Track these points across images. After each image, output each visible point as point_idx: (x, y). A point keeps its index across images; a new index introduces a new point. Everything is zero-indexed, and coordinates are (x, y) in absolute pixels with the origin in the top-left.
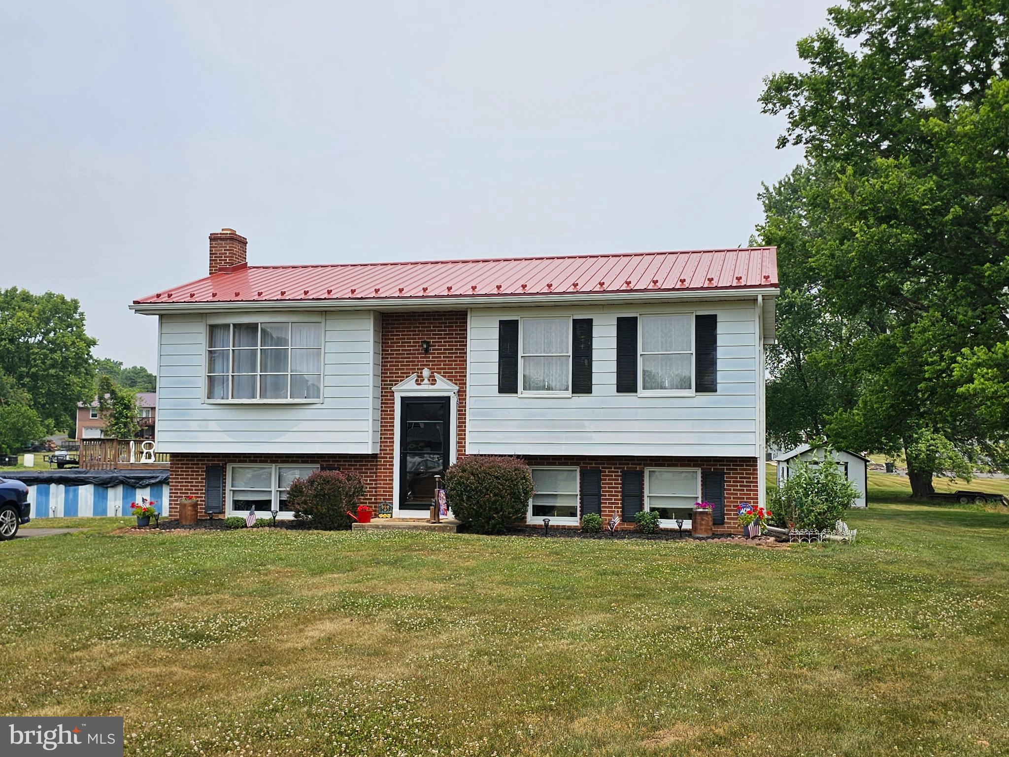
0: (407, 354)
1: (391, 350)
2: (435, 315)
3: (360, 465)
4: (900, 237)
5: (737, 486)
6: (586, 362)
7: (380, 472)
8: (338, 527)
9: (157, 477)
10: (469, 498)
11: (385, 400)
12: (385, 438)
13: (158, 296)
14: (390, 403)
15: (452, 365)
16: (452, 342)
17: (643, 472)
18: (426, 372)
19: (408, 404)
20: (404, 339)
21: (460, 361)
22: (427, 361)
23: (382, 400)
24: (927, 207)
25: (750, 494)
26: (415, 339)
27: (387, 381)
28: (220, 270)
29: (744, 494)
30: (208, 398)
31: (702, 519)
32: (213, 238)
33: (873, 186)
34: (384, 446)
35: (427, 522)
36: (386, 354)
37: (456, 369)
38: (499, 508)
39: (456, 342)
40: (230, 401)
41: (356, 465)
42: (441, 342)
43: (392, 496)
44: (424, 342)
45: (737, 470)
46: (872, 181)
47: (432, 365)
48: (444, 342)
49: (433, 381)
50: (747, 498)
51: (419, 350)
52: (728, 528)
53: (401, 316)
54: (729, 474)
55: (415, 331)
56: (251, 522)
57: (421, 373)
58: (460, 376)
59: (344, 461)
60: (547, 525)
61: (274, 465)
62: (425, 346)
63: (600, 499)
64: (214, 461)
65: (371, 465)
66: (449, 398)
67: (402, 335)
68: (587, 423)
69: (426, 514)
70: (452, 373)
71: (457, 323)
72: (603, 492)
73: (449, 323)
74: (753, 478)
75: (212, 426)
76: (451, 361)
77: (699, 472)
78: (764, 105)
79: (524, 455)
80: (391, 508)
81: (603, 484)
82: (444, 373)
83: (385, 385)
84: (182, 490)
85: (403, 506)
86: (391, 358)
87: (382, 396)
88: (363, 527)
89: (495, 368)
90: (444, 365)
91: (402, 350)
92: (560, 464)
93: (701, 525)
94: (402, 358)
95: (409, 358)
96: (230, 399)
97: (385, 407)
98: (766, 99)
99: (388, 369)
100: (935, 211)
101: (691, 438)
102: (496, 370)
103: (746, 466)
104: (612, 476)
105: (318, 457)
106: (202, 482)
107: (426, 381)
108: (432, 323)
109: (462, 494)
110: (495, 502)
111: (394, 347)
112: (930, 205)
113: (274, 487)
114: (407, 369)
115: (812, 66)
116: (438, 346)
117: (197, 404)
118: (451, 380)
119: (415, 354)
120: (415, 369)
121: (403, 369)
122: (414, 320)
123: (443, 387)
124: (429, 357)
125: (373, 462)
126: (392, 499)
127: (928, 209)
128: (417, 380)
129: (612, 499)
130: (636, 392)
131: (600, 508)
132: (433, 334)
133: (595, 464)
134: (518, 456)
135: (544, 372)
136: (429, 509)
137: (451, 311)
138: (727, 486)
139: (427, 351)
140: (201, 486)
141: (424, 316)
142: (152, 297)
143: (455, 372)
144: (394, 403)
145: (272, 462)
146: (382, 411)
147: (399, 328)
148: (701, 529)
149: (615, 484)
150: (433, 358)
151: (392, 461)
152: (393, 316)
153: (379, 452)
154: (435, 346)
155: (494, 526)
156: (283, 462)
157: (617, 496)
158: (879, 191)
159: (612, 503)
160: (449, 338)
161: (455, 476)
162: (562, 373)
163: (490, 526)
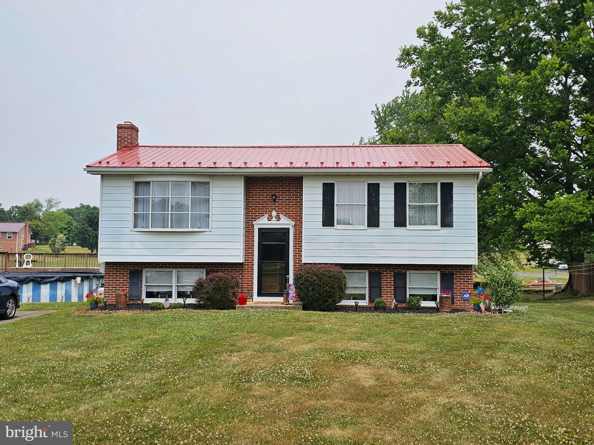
0: (262, 202)
1: (252, 200)
2: (279, 179)
3: (231, 269)
4: (483, 141)
5: (461, 281)
6: (376, 208)
7: (245, 274)
8: (227, 307)
9: (54, 277)
10: (313, 289)
11: (248, 230)
12: (248, 253)
13: (100, 163)
14: (251, 232)
15: (290, 209)
16: (290, 195)
17: (406, 274)
18: (274, 213)
19: (263, 232)
20: (260, 193)
21: (295, 207)
22: (274, 207)
23: (246, 230)
24: (496, 125)
25: (469, 286)
26: (267, 193)
27: (249, 218)
28: (124, 147)
29: (465, 286)
30: (134, 228)
31: (447, 301)
32: (119, 127)
33: (466, 112)
34: (248, 258)
35: (281, 304)
36: (248, 202)
37: (293, 211)
38: (332, 295)
39: (292, 195)
40: (150, 229)
41: (229, 269)
42: (283, 195)
43: (253, 288)
44: (274, 195)
45: (461, 272)
46: (466, 109)
47: (278, 209)
48: (285, 195)
49: (278, 219)
50: (467, 289)
51: (269, 200)
52: (456, 305)
53: (258, 179)
54: (457, 274)
55: (267, 188)
56: (167, 305)
57: (271, 214)
58: (295, 216)
59: (221, 267)
60: (356, 305)
61: (174, 269)
62: (274, 198)
63: (381, 289)
64: (135, 267)
65: (238, 269)
66: (289, 229)
67: (259, 190)
68: (376, 245)
69: (281, 299)
70: (290, 214)
71: (293, 184)
72: (383, 285)
73: (288, 184)
74: (470, 277)
75: (137, 245)
76: (290, 207)
77: (439, 273)
78: (399, 63)
79: (340, 264)
80: (252, 296)
81: (383, 280)
82: (285, 214)
83: (248, 220)
84: (113, 285)
85: (260, 294)
86: (251, 204)
87: (246, 227)
88: (243, 307)
89: (320, 211)
90: (285, 209)
91: (259, 200)
92: (356, 269)
93: (446, 304)
94: (258, 204)
95: (263, 204)
96: (150, 228)
97: (248, 234)
98: (400, 60)
99: (250, 211)
100: (500, 128)
101: (438, 254)
102: (321, 212)
103: (466, 270)
104: (388, 276)
105: (204, 265)
106: (127, 281)
107: (274, 219)
108: (277, 184)
109: (308, 287)
110: (330, 292)
111: (253, 197)
112: (497, 124)
113: (174, 283)
114: (262, 211)
115: (425, 42)
116: (282, 197)
117: (127, 231)
118: (290, 218)
119: (267, 202)
120: (267, 211)
121: (260, 211)
122: (266, 181)
123: (285, 222)
124: (276, 204)
125: (240, 267)
126: (253, 290)
127: (496, 126)
128: (268, 218)
129: (388, 290)
130: (406, 226)
131: (381, 294)
132: (278, 190)
133: (378, 269)
134: (336, 264)
135: (349, 214)
136: (283, 296)
137: (290, 177)
138: (456, 281)
139: (274, 200)
140: (126, 283)
141: (272, 179)
142: (96, 164)
143: (292, 214)
144: (254, 232)
145: (174, 267)
146: (246, 236)
147: (257, 186)
148: (446, 307)
149: (390, 280)
150: (278, 204)
151: (253, 267)
152: (253, 179)
153: (244, 262)
154: (279, 197)
155: (328, 306)
156: (180, 267)
157: (391, 288)
158: (470, 115)
159: (388, 292)
160: (288, 193)
161: (303, 276)
162: (360, 215)
163: (325, 306)
